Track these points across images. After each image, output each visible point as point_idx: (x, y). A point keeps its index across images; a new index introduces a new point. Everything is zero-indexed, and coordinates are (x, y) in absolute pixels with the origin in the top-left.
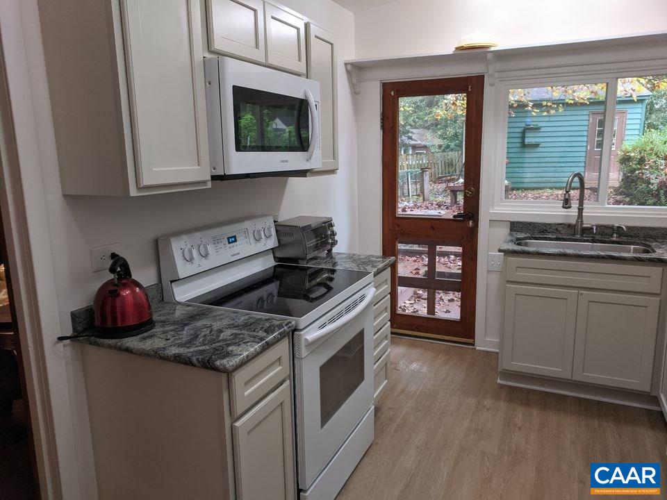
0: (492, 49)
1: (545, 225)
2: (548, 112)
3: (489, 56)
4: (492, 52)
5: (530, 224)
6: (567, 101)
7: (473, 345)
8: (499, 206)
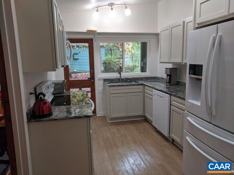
0: (97, 32)
1: (112, 79)
2: (81, 49)
3: (96, 34)
4: (96, 32)
5: (109, 79)
6: (86, 46)
7: (96, 115)
8: (100, 75)
